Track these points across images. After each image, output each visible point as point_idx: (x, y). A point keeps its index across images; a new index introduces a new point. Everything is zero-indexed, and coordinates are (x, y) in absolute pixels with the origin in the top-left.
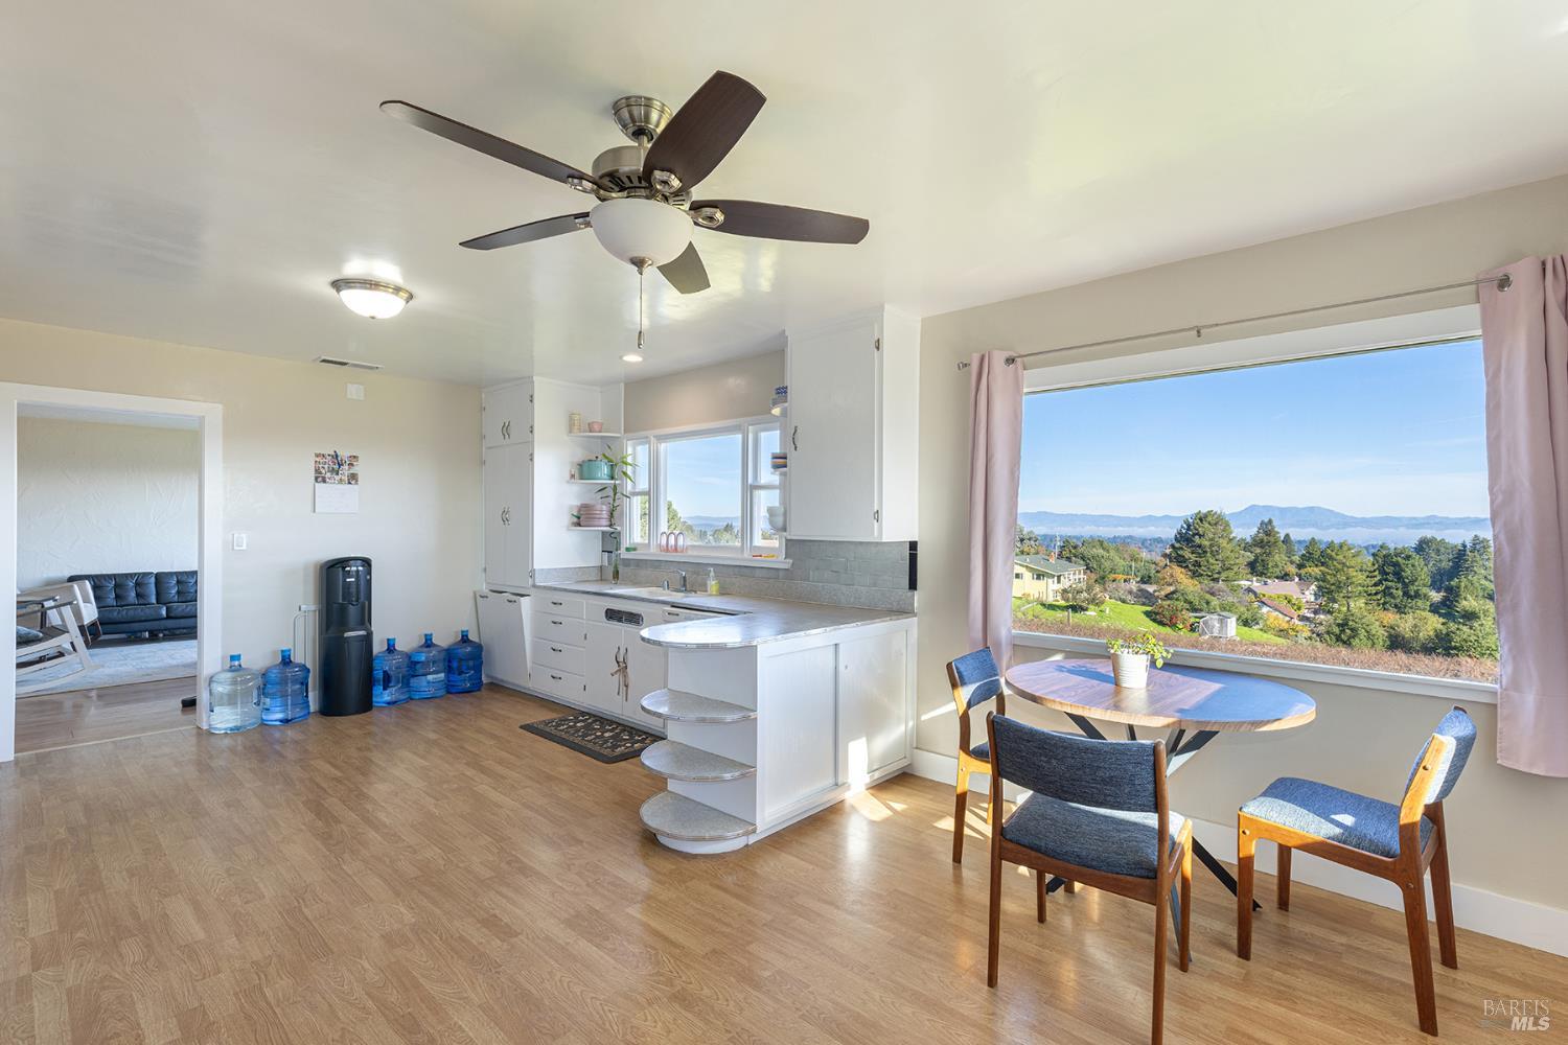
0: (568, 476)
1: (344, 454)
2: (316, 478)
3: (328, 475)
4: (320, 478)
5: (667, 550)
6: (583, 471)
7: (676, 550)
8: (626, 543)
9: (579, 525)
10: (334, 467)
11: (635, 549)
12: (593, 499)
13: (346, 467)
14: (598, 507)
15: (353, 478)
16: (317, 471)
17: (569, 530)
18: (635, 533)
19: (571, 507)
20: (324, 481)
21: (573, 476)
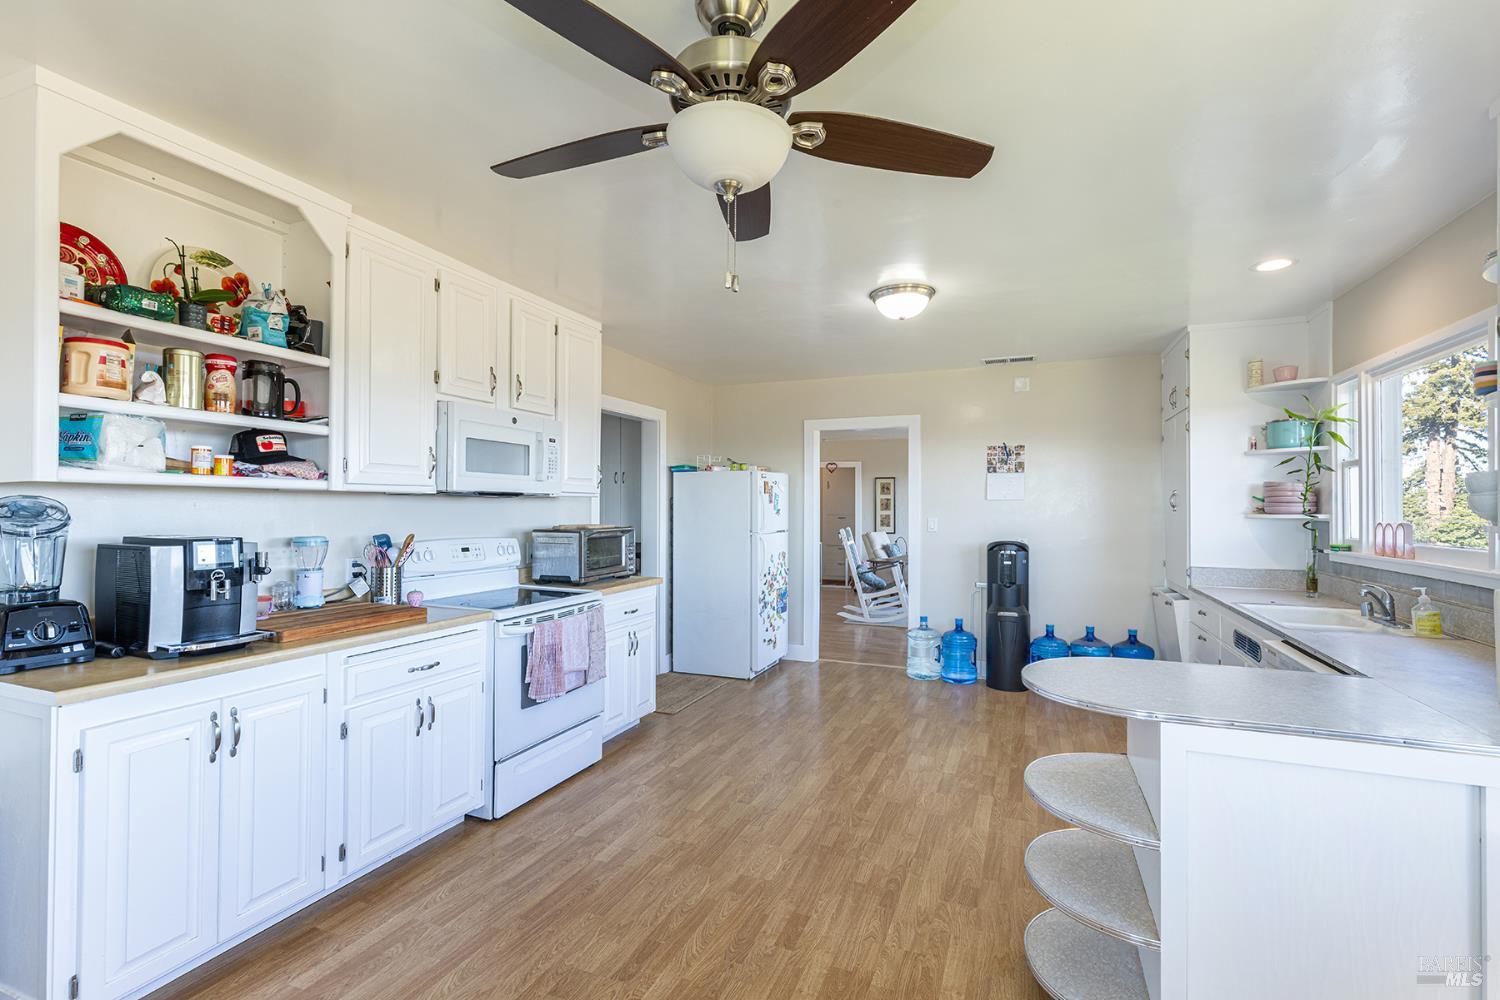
0: (1246, 447)
1: (1011, 444)
2: (989, 469)
3: (998, 465)
4: (992, 469)
5: (1383, 553)
6: (1269, 436)
7: (1394, 553)
8: (1336, 538)
9: (1261, 511)
10: (1005, 458)
11: (1349, 549)
12: (1278, 475)
13: (1013, 457)
14: (1289, 486)
15: (1020, 466)
16: (990, 462)
17: (1247, 517)
18: (1348, 523)
19: (1253, 488)
20: (995, 471)
21: (1254, 446)
